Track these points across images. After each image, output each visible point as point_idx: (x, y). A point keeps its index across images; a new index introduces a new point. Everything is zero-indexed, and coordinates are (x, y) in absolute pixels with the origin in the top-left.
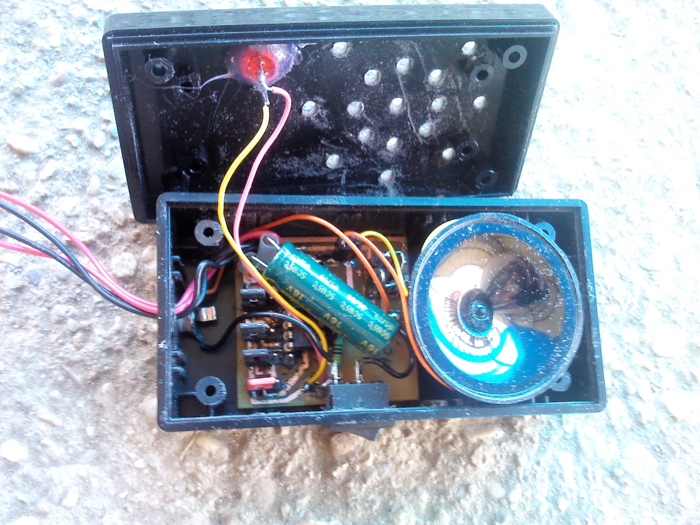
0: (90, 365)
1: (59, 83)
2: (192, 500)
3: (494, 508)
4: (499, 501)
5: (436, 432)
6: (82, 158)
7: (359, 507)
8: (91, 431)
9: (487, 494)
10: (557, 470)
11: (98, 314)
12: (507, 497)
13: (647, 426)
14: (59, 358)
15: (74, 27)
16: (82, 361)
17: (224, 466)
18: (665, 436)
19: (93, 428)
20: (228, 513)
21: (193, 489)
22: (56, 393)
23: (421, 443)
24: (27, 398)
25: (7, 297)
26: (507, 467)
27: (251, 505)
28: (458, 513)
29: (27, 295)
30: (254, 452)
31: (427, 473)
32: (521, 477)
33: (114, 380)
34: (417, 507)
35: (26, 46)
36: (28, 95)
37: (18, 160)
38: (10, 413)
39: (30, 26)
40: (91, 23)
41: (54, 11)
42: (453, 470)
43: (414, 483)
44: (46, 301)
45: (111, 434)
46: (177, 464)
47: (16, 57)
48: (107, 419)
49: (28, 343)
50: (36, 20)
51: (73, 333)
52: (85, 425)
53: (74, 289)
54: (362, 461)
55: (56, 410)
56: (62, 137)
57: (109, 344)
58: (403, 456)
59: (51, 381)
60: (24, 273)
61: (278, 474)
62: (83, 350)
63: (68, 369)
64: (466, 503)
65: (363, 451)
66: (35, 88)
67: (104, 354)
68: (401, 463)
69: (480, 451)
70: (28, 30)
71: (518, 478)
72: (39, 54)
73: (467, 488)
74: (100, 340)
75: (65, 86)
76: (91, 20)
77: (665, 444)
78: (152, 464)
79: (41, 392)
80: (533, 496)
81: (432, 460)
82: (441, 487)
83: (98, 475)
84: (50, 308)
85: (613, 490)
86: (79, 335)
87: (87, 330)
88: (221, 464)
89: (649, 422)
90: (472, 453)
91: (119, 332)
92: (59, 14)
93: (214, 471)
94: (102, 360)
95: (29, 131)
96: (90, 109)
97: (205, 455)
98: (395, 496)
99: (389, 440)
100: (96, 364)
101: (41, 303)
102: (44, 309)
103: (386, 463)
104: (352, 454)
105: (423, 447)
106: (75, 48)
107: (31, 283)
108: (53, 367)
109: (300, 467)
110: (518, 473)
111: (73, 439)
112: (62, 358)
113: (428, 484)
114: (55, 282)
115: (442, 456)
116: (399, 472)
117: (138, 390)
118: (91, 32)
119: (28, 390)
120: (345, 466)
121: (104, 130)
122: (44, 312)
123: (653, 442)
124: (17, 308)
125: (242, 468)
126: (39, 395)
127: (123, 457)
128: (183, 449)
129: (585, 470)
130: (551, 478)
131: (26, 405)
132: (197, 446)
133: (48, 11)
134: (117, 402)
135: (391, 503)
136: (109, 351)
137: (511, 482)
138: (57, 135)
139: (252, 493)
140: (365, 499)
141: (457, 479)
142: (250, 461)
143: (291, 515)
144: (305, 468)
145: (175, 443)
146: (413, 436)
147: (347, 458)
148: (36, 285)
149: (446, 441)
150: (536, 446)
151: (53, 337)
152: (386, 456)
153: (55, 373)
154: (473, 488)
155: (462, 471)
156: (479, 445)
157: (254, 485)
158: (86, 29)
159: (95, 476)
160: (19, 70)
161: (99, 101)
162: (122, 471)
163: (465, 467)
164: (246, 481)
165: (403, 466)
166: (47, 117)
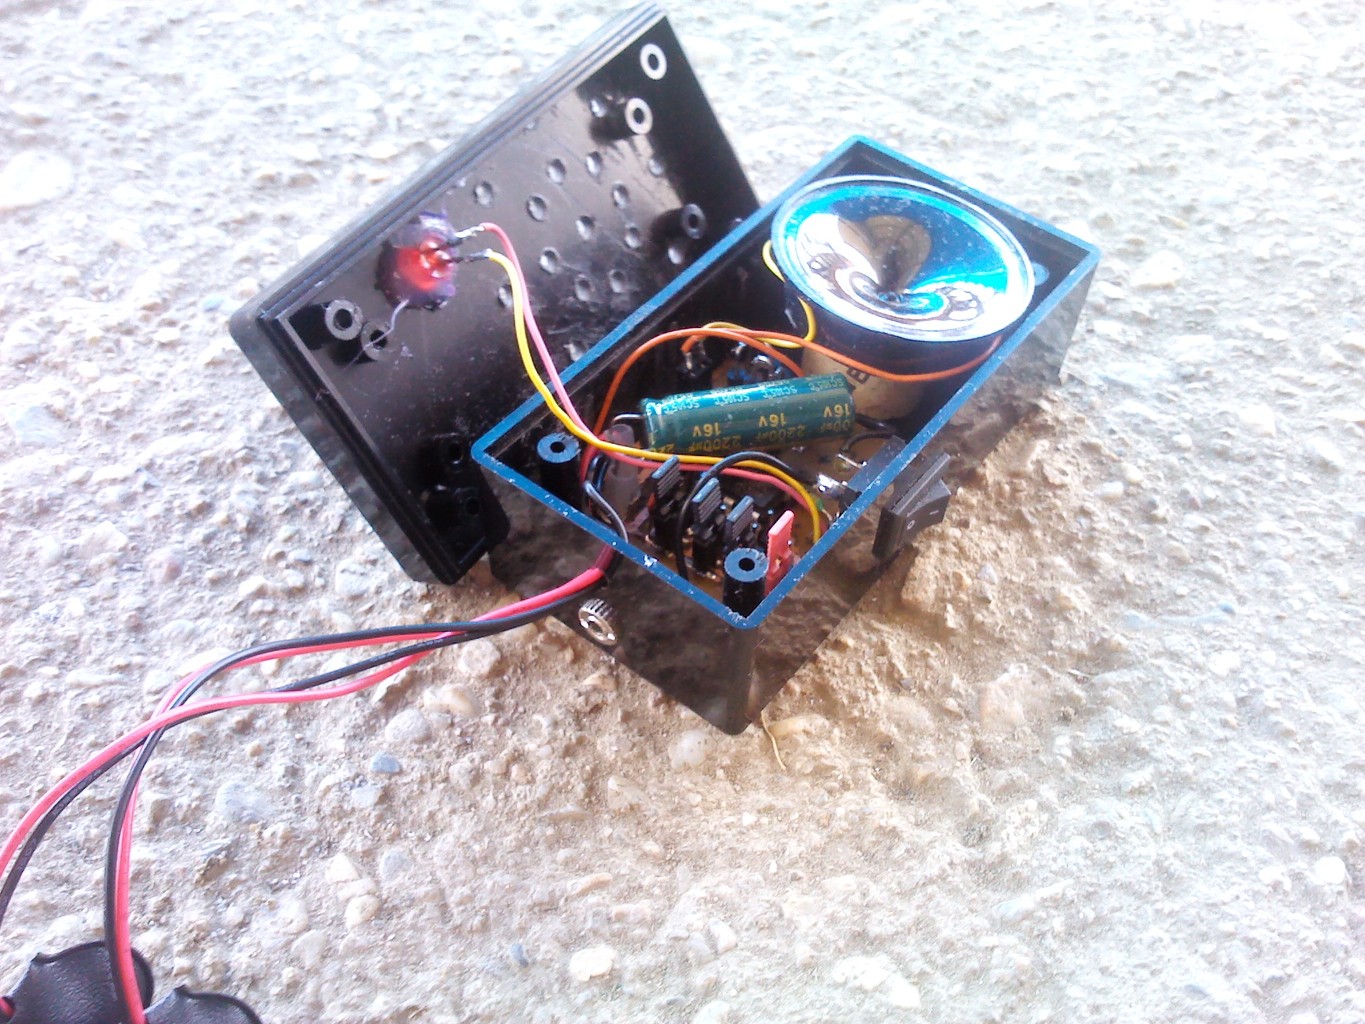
0: (568, 783)
1: (174, 572)
2: (849, 795)
3: (1131, 505)
4: (1127, 494)
5: (989, 497)
6: (294, 614)
7: (1015, 631)
8: (652, 847)
9: (1109, 500)
10: (1135, 421)
11: (509, 732)
12: (1129, 483)
13: (1156, 316)
14: (522, 813)
15: (124, 513)
16: (553, 787)
17: (836, 731)
18: (1180, 308)
19: (651, 842)
20: (901, 772)
21: (836, 785)
22: (562, 854)
23: (988, 521)
24: (538, 891)
25: (380, 819)
26: (1091, 462)
27: (913, 737)
28: (1108, 542)
29: (402, 794)
30: (846, 687)
31: (1032, 539)
32: (1115, 456)
33: (611, 770)
34: (1066, 577)
35: (88, 577)
36: (149, 616)
37: (217, 684)
38: (536, 927)
39: (69, 556)
40: (141, 490)
41: (82, 518)
42: (1050, 509)
43: (1033, 562)
44: (433, 776)
45: (678, 826)
46: (786, 779)
47: (90, 595)
48: (656, 814)
49: (466, 835)
50: (70, 542)
51: (506, 774)
52: (640, 848)
53: (450, 735)
54: (959, 585)
55: (586, 869)
56: (244, 616)
57: (560, 745)
58: (989, 547)
59: (542, 847)
60: (369, 777)
61: (896, 684)
62: (540, 777)
63: (545, 813)
64: (1101, 524)
65: (947, 578)
66: (150, 602)
67: (568, 760)
68: (996, 554)
69: (1049, 471)
70: (72, 561)
71: (1114, 461)
72: (114, 569)
73: (1084, 512)
74: (546, 750)
75: (186, 568)
76: (137, 487)
77: (1190, 314)
78: (762, 806)
79: (546, 868)
80: (1148, 461)
81: (1020, 522)
82: (1060, 538)
83: (718, 881)
84: (446, 780)
85: (1206, 389)
86: (515, 770)
87: (518, 757)
88: (830, 732)
89: (1152, 312)
90: (1045, 479)
91: (555, 724)
92: (91, 514)
93: (833, 744)
94: (573, 765)
95: (194, 646)
96: (244, 564)
97: (802, 739)
98: (1033, 588)
99: (957, 544)
100: (571, 775)
101: (428, 785)
102: (441, 786)
103: (981, 567)
104: (940, 592)
105: (995, 522)
106: (150, 528)
107: (391, 775)
108: (526, 829)
109: (910, 657)
110: (1108, 457)
111: (643, 877)
112: (527, 808)
113: (1045, 548)
114: (419, 750)
115: (1024, 510)
116: (1006, 564)
117: (650, 754)
118: (152, 497)
119: (527, 882)
120: (949, 607)
121: (288, 567)
122: (445, 790)
123: (1180, 324)
124: (405, 820)
125: (856, 713)
126: (546, 872)
127: (723, 831)
128: (773, 758)
129: (1160, 397)
130: (1141, 433)
131: (546, 899)
132: (784, 738)
133: (73, 524)
134: (644, 788)
135: (1038, 597)
136: (569, 751)
137: (1113, 470)
138: (236, 619)
139: (898, 726)
140: (1010, 618)
141: (1065, 514)
142: (854, 699)
143: (963, 703)
144: (915, 652)
145: (756, 763)
146: (973, 521)
147: (941, 600)
148: (401, 772)
149: (1007, 495)
150: (1089, 422)
151: (488, 802)
152: (975, 561)
153: (537, 831)
154: (1089, 506)
155: (1058, 503)
156: (1042, 468)
157: (888, 718)
158: (141, 501)
159: (717, 885)
160: (106, 604)
161: (244, 548)
162: (740, 847)
163: (1055, 496)
164: (876, 721)
165: (1002, 555)
166: (202, 615)
